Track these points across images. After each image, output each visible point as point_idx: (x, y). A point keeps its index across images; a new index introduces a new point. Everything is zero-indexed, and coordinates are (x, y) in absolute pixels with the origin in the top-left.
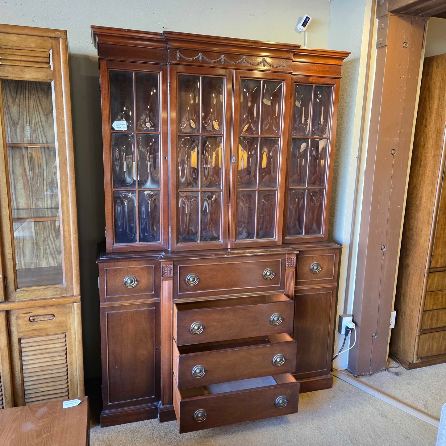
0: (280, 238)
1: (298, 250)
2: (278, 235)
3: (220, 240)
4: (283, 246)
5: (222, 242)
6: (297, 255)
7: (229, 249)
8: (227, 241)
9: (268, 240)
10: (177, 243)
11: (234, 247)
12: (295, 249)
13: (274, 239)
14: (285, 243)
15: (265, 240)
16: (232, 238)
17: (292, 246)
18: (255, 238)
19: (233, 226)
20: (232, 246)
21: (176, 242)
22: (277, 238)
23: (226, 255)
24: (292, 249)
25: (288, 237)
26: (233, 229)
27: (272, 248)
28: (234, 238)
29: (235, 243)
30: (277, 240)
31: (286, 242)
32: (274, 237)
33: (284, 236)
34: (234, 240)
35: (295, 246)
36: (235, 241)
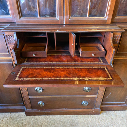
0: (110, 17)
1: (124, 29)
2: (109, 14)
3: (56, 17)
4: (112, 24)
5: (58, 18)
6: (122, 33)
7: (64, 25)
8: (62, 18)
9: (99, 18)
10: (20, 18)
11: (68, 24)
12: (121, 28)
13: (105, 18)
14: (113, 23)
15: (96, 18)
16: (67, 15)
17: (119, 25)
18: (87, 17)
19: (68, 3)
20: (67, 23)
21: (18, 16)
22: (107, 17)
23: (58, 30)
24: (119, 28)
25: (118, 17)
26: (68, 6)
27: (100, 26)
28: (68, 15)
29: (69, 20)
30: (107, 19)
31: (115, 21)
32: (105, 17)
33: (114, 16)
34: (68, 17)
35: (122, 25)
36: (70, 18)
